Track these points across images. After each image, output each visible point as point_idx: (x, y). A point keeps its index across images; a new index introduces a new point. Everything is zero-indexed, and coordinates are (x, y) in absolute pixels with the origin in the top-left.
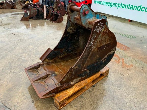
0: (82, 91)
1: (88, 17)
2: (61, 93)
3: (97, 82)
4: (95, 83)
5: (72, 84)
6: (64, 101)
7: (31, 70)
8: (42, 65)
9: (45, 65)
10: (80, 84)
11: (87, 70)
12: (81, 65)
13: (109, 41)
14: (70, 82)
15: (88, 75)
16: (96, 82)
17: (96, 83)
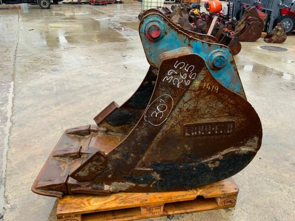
0: (132, 216)
1: (166, 45)
2: (77, 199)
3: (187, 213)
4: (179, 212)
5: (105, 189)
6: (70, 217)
7: (73, 135)
8: (93, 131)
9: (100, 134)
10: (130, 197)
11: (152, 172)
12: (132, 155)
13: (225, 116)
14: (103, 184)
15: (156, 184)
16: (183, 211)
17: (183, 213)
